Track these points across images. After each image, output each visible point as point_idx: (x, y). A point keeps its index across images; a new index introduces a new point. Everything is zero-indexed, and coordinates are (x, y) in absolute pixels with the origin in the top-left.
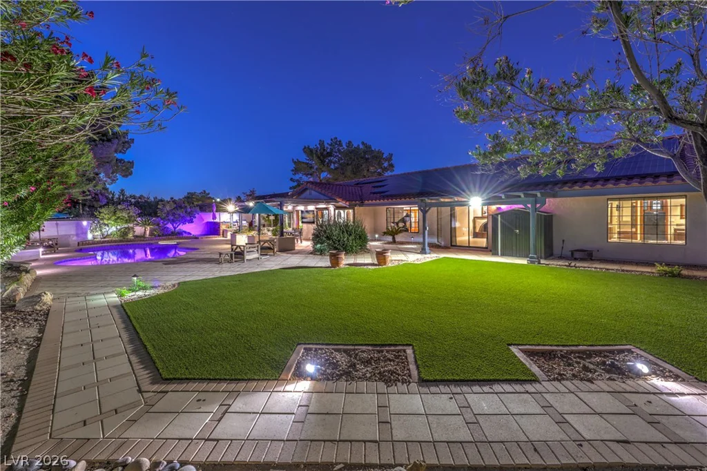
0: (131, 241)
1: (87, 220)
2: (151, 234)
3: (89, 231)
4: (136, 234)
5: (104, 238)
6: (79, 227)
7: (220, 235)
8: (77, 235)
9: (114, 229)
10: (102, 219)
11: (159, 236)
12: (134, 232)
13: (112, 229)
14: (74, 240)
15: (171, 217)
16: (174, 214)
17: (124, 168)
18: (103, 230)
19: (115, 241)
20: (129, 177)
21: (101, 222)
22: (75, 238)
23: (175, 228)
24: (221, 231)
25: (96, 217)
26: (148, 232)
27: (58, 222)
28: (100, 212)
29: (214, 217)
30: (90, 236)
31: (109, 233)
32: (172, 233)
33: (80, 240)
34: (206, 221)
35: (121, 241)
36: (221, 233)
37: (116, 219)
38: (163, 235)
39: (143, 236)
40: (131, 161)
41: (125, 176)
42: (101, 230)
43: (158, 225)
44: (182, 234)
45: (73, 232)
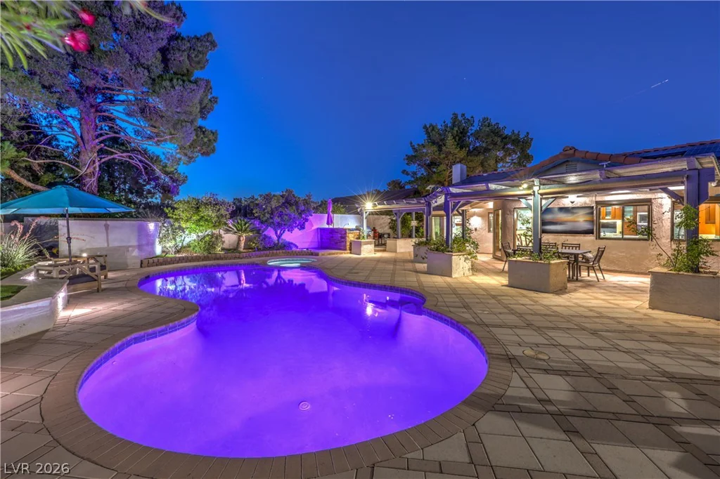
0: (220, 258)
1: (153, 221)
2: (247, 247)
3: (157, 240)
4: (225, 246)
5: (178, 252)
6: (142, 231)
7: (346, 250)
8: (140, 247)
9: (194, 236)
10: (177, 220)
11: (259, 250)
12: (224, 242)
13: (190, 236)
14: (135, 255)
15: (277, 219)
16: (281, 215)
17: (206, 140)
18: (178, 240)
19: (197, 259)
20: (212, 155)
21: (177, 225)
22: (135, 253)
23: (279, 237)
24: (348, 244)
25: (166, 217)
26: (242, 245)
27: (108, 222)
28: (174, 209)
29: (330, 221)
30: (158, 250)
31: (185, 244)
32: (275, 244)
33: (144, 255)
34: (315, 227)
35: (205, 258)
36: (348, 247)
37: (199, 220)
38: (265, 249)
39: (235, 249)
40: (214, 131)
41: (205, 154)
42: (174, 239)
43: (258, 231)
44: (291, 248)
45: (134, 242)
